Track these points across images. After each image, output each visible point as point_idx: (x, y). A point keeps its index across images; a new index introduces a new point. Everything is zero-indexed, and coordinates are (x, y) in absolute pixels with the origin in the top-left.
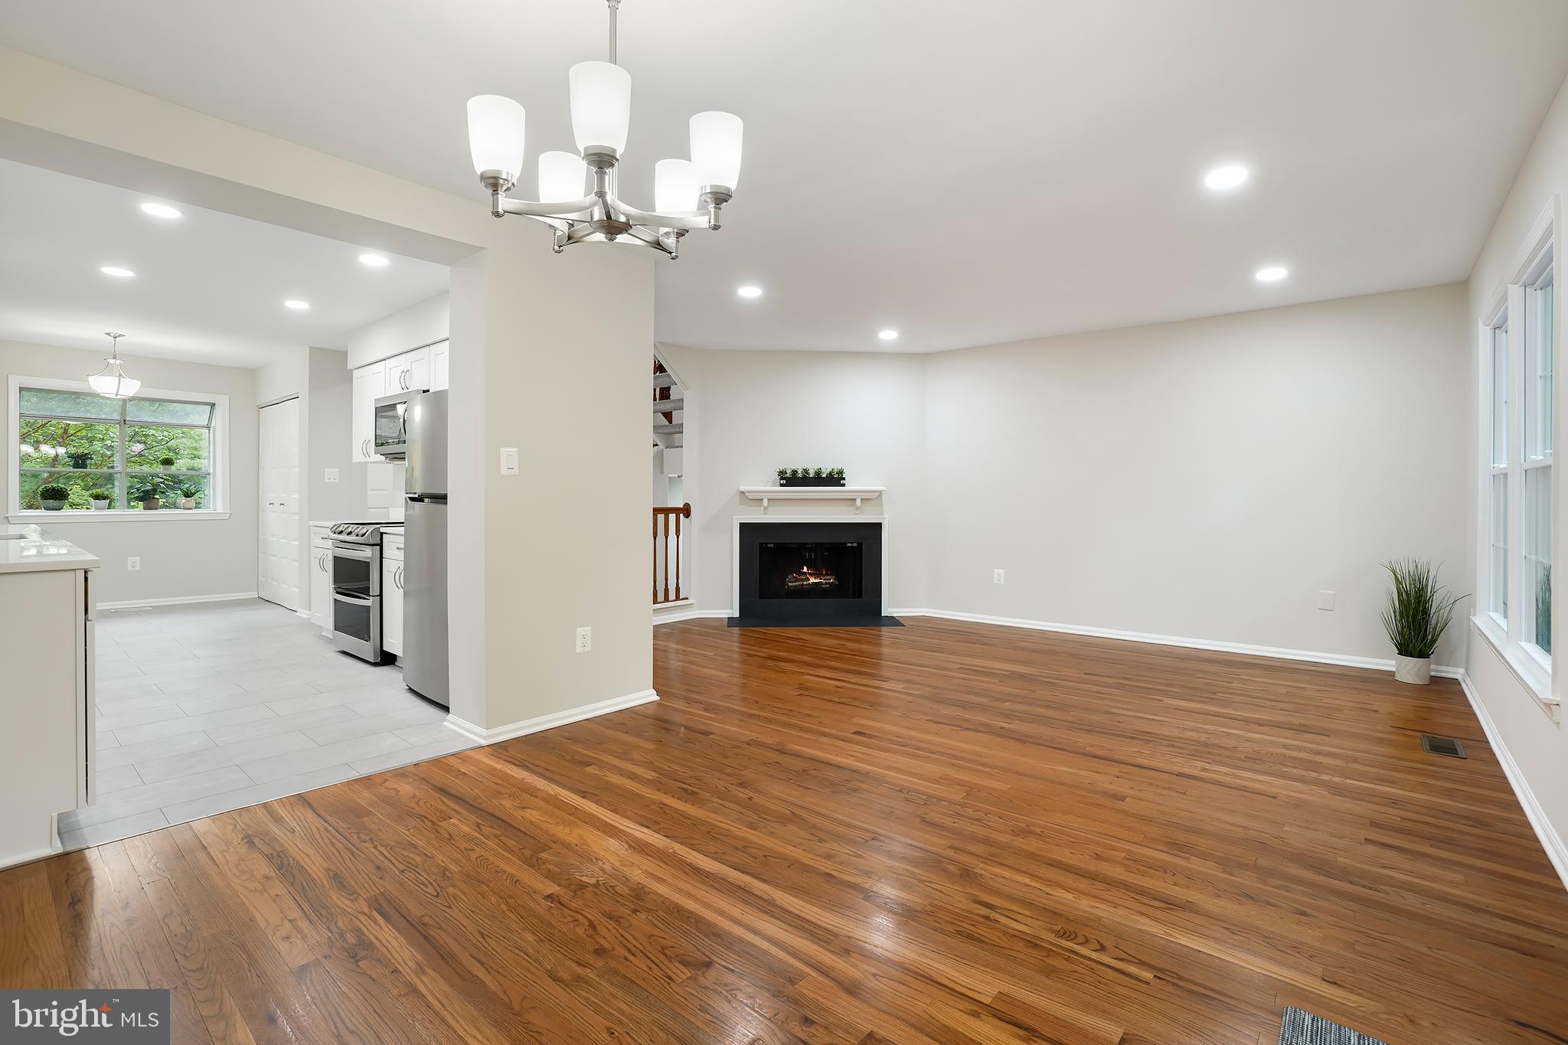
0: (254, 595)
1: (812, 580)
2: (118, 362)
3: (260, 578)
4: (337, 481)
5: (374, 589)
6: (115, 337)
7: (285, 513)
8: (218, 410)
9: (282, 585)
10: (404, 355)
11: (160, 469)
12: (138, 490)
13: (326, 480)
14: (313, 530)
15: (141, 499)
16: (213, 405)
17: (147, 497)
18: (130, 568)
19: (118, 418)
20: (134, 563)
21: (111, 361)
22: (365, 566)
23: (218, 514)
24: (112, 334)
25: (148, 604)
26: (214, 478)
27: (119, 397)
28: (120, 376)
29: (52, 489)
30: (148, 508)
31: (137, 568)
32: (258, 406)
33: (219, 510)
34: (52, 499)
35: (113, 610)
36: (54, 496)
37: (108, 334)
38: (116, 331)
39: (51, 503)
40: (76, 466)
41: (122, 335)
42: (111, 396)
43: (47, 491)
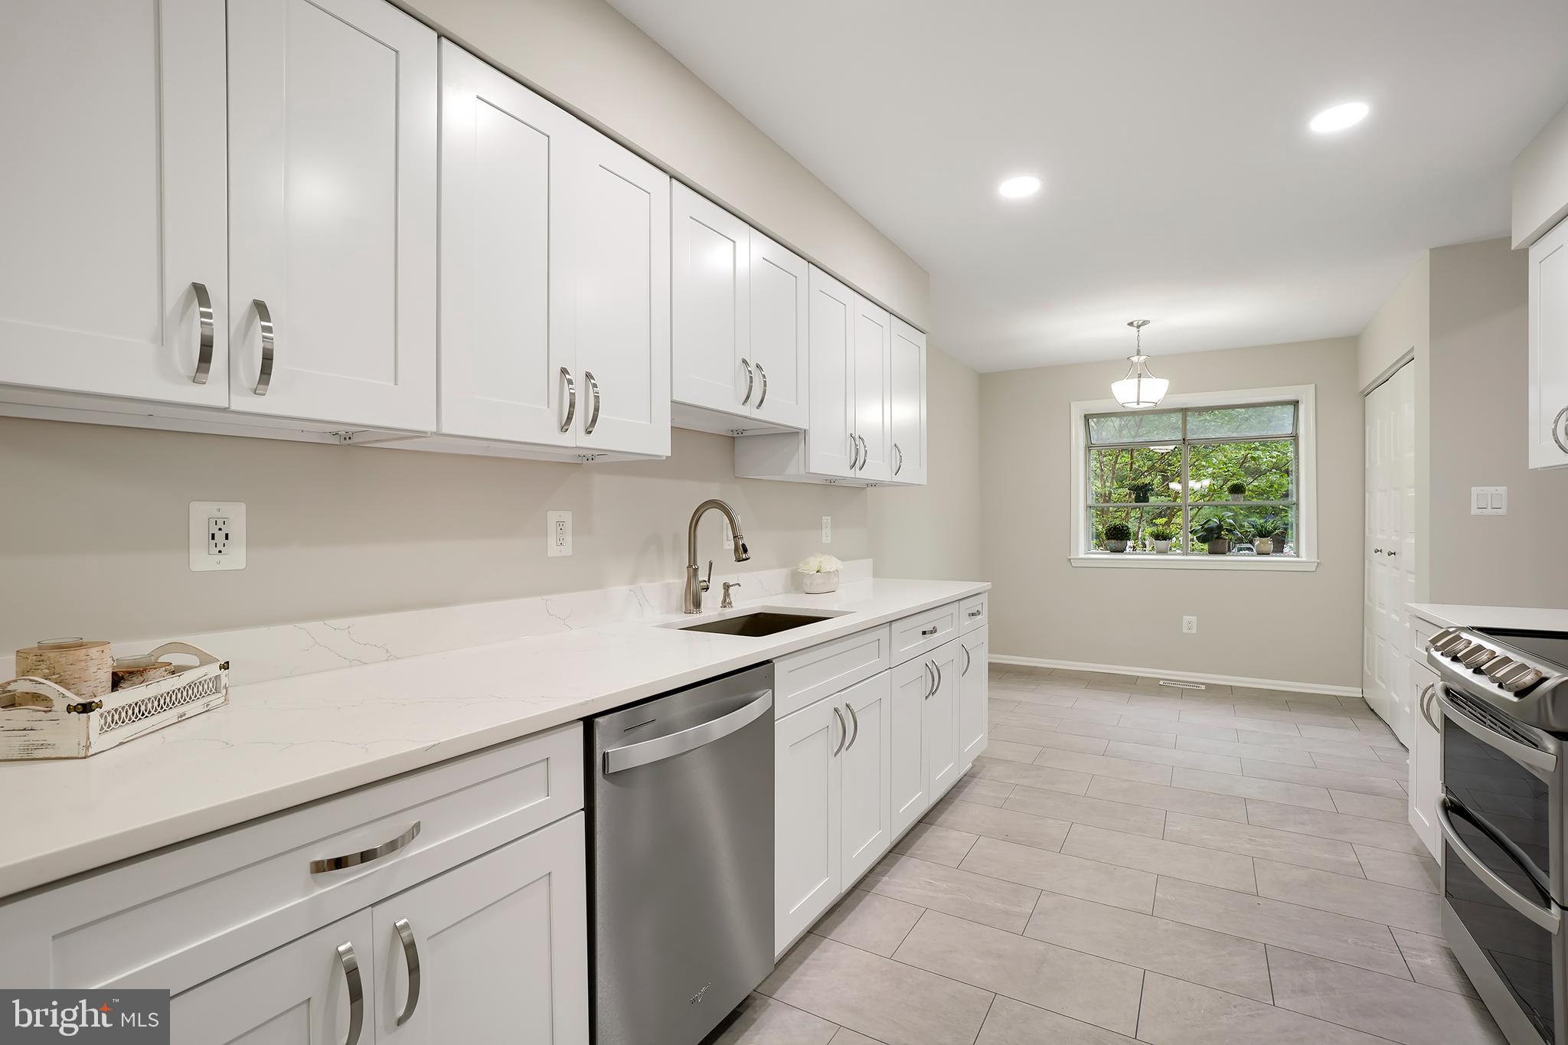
0: (1355, 692)
2: (1143, 358)
3: (1365, 668)
4: (1501, 512)
6: (1138, 327)
7: (1399, 568)
8: (1302, 410)
9: (1392, 694)
12: (1203, 528)
13: (1474, 511)
15: (1205, 540)
16: (1296, 403)
17: (1211, 538)
18: (1185, 630)
19: (1181, 436)
20: (1190, 623)
21: (1135, 359)
23: (1301, 562)
24: (1135, 323)
25: (1202, 681)
26: (1298, 509)
27: (1142, 406)
28: (1140, 376)
29: (1115, 528)
30: (1212, 552)
31: (1194, 631)
32: (1362, 392)
33: (1303, 558)
34: (1114, 539)
35: (1161, 683)
36: (1116, 536)
37: (1131, 324)
38: (1137, 316)
39: (1113, 543)
40: (1138, 500)
41: (1145, 323)
42: (1134, 406)
43: (1110, 529)
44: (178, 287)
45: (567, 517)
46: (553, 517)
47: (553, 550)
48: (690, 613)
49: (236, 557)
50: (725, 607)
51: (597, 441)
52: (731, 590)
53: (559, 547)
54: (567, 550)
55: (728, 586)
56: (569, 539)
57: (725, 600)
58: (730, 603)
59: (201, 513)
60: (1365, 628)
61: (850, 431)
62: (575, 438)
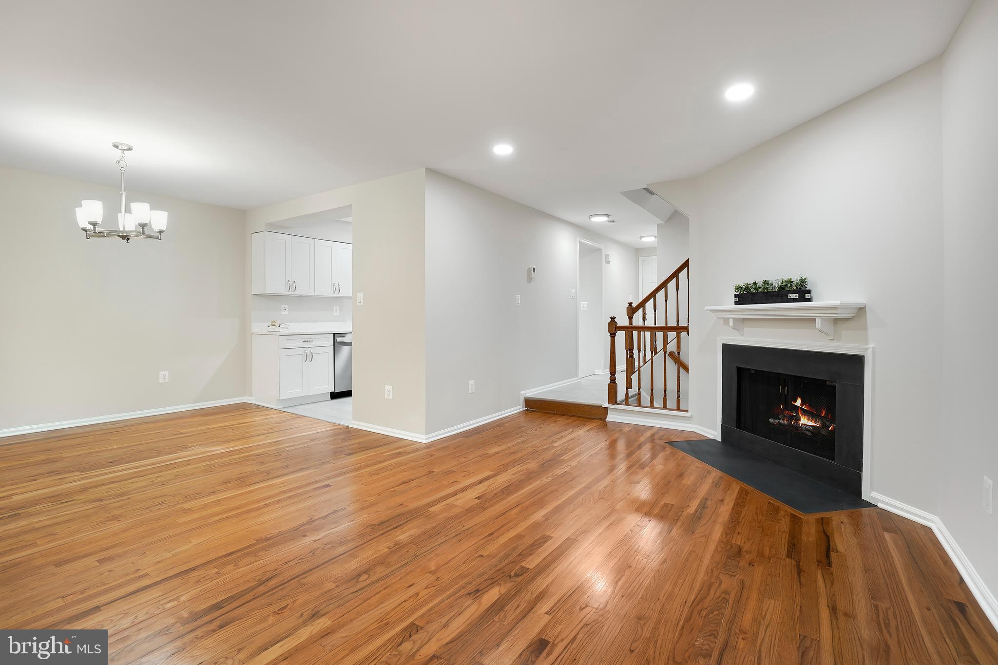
1: (804, 421)
44: (287, 281)
45: (338, 308)
46: (335, 308)
47: (335, 314)
49: (286, 313)
51: (340, 295)
53: (336, 313)
54: (338, 314)
56: (338, 312)
59: (283, 306)
62: (336, 295)
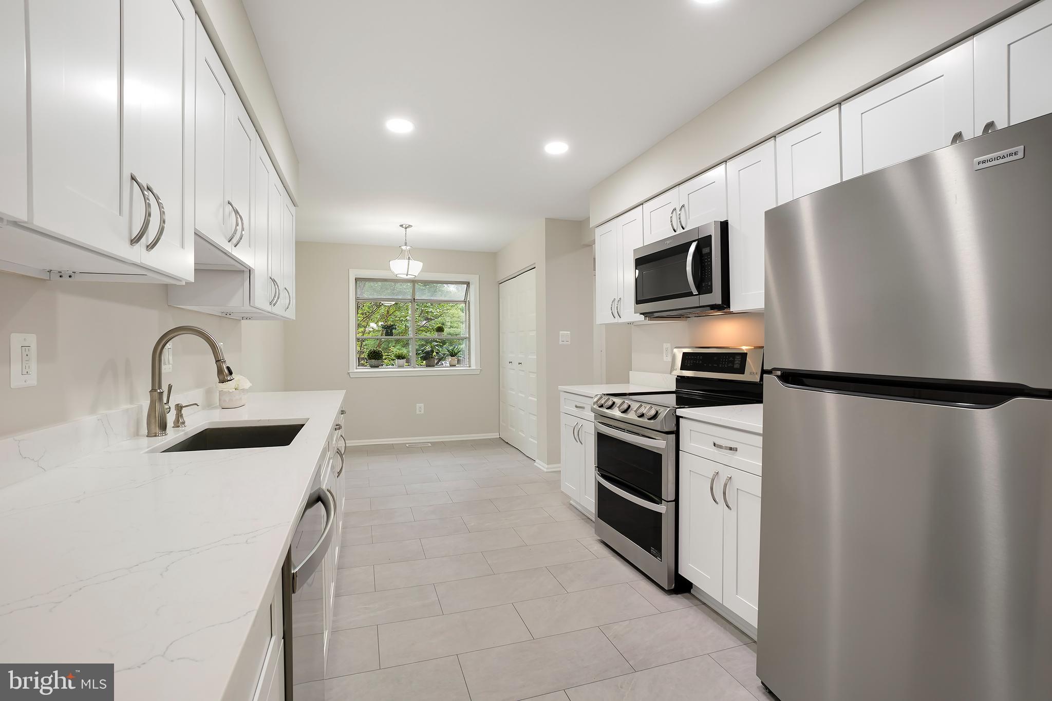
0: (496, 435)
2: (408, 248)
3: (501, 422)
4: (569, 343)
5: (668, 491)
6: (406, 228)
7: (523, 371)
8: (472, 287)
9: (520, 433)
10: (676, 189)
11: (435, 335)
12: (423, 352)
13: (561, 343)
14: (563, 395)
15: (424, 358)
16: (468, 284)
17: (428, 358)
18: (418, 412)
19: (409, 297)
20: (420, 408)
21: (404, 248)
22: (655, 458)
23: (472, 369)
24: (404, 226)
25: (429, 441)
26: (469, 341)
27: (409, 277)
28: (409, 259)
29: (374, 352)
30: (428, 366)
31: (422, 412)
32: (498, 282)
33: (473, 367)
34: (374, 359)
35: (407, 445)
36: (375, 357)
37: (401, 226)
38: (406, 222)
39: (373, 362)
40: (387, 334)
41: (410, 226)
42: (404, 277)
43: (371, 353)
45: (31, 340)
46: (18, 341)
47: (17, 381)
48: (155, 436)
50: (178, 427)
52: (184, 411)
53: (24, 376)
54: (33, 379)
55: (182, 407)
56: (34, 368)
57: (178, 421)
58: (184, 423)
60: (501, 402)
61: (270, 275)
